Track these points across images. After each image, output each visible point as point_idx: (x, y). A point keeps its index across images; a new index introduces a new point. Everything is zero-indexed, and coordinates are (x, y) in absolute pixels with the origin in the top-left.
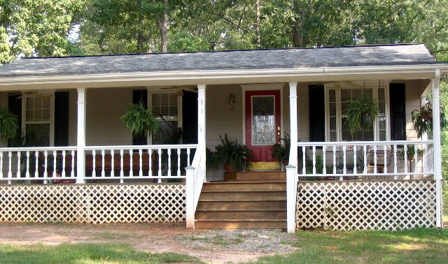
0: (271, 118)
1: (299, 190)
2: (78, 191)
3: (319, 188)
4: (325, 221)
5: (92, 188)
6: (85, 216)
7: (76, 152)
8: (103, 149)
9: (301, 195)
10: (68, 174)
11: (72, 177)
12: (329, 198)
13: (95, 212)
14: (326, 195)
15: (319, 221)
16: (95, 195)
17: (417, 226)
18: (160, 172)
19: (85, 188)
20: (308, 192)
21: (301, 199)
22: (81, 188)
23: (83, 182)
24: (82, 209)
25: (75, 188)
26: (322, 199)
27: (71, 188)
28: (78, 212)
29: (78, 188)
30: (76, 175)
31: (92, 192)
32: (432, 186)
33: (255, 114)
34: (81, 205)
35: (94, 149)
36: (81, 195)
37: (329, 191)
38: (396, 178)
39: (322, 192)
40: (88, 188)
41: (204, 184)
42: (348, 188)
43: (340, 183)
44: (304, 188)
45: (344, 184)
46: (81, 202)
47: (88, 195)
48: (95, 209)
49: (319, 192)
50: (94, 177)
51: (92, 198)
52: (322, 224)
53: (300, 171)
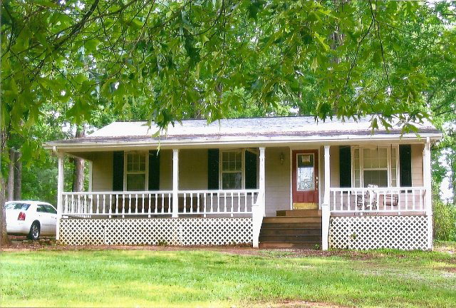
0: (312, 169)
1: (331, 222)
2: (173, 223)
3: (345, 221)
4: (349, 244)
5: (183, 220)
6: (178, 241)
7: (172, 195)
8: (191, 192)
9: (332, 225)
10: (166, 210)
11: (169, 213)
12: (352, 228)
13: (186, 238)
14: (350, 226)
15: (345, 244)
16: (186, 226)
17: (414, 248)
18: (232, 209)
19: (178, 221)
20: (337, 223)
21: (332, 228)
22: (176, 221)
23: (177, 216)
24: (176, 236)
25: (171, 221)
26: (347, 228)
27: (169, 221)
28: (173, 238)
29: (174, 221)
30: (172, 211)
31: (183, 223)
32: (425, 219)
33: (300, 166)
34: (176, 233)
35: (185, 193)
36: (176, 226)
37: (352, 223)
38: (399, 214)
39: (348, 223)
40: (181, 221)
41: (264, 218)
42: (365, 220)
43: (360, 217)
44: (335, 220)
45: (363, 218)
46: (176, 231)
47: (181, 225)
48: (186, 236)
49: (345, 223)
50: (185, 212)
51: (184, 228)
52: (347, 246)
53: (332, 208)
